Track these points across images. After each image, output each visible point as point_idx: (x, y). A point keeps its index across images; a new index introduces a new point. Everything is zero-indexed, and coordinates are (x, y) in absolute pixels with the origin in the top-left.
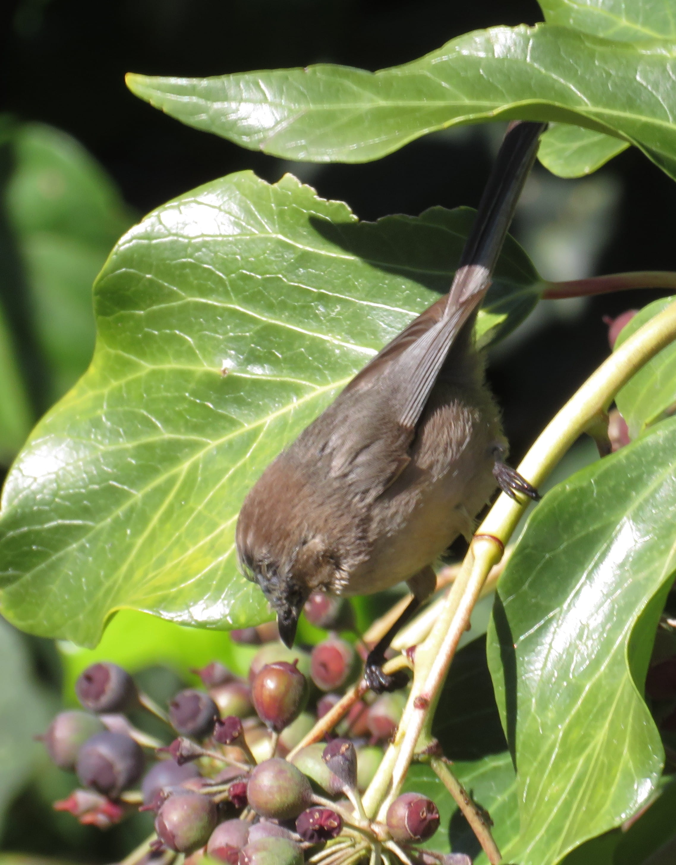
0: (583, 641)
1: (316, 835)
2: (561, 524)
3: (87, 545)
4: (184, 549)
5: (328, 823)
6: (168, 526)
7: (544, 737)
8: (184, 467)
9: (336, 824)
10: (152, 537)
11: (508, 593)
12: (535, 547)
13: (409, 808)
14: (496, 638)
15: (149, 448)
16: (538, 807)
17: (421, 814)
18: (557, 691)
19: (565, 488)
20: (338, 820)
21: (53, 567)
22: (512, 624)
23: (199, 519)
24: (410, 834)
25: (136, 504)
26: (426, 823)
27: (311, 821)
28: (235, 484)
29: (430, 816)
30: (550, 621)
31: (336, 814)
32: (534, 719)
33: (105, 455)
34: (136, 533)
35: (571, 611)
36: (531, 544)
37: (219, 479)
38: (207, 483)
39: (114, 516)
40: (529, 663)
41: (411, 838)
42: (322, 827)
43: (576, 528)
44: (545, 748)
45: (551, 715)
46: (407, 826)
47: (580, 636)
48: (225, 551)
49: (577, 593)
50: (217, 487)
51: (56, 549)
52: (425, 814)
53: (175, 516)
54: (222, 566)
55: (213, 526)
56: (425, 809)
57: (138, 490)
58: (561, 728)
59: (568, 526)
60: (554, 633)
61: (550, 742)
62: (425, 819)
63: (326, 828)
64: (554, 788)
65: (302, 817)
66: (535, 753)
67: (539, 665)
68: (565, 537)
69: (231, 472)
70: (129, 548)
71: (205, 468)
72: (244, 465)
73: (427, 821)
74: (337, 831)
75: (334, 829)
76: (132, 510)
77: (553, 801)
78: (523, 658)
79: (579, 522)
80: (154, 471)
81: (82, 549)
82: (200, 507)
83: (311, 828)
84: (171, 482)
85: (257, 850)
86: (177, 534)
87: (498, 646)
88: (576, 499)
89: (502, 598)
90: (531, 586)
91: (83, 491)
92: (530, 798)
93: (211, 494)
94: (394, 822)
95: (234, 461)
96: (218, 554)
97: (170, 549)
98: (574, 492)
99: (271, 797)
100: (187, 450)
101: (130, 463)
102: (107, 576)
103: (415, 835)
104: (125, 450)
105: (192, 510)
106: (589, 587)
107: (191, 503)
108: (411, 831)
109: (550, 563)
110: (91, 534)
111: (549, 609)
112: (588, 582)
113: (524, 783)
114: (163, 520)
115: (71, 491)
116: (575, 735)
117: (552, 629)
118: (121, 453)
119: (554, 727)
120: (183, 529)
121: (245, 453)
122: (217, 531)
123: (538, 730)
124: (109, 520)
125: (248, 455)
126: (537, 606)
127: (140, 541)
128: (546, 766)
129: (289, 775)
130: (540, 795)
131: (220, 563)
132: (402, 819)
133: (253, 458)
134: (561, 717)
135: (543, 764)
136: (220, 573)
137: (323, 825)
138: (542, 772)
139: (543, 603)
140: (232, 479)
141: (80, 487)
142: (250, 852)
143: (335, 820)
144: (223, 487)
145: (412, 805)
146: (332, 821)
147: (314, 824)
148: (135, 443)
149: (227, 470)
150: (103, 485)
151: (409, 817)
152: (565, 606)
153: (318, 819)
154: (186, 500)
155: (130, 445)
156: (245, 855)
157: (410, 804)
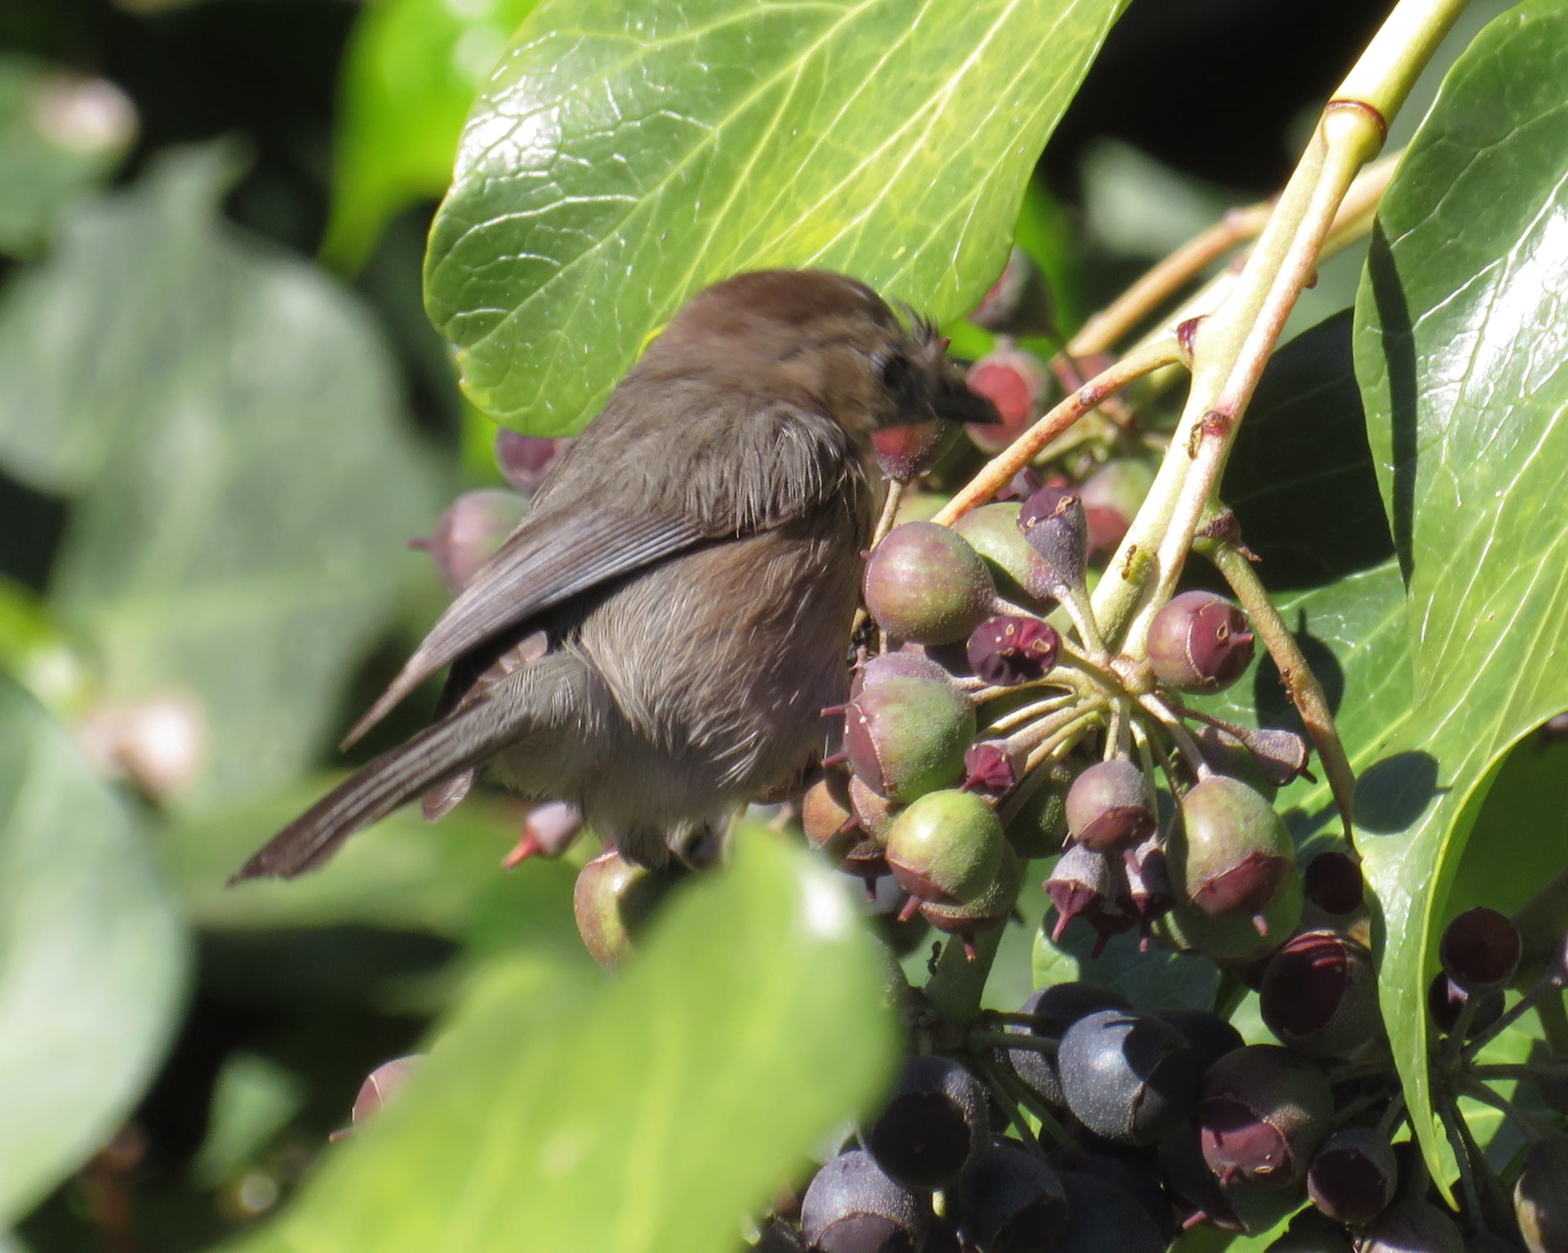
0: (1549, 323)
1: (1007, 669)
2: (1508, 89)
3: (623, 242)
4: (795, 214)
5: (1033, 644)
6: (768, 180)
7: (1465, 515)
8: (798, 64)
9: (1048, 647)
10: (738, 208)
11: (1401, 227)
12: (1455, 136)
13: (1193, 619)
14: (1375, 315)
15: (731, 35)
16: (1452, 651)
17: (1218, 631)
18: (1493, 424)
19: (1517, 21)
20: (1052, 641)
21: (560, 293)
22: (1407, 287)
23: (822, 158)
24: (1194, 672)
25: (711, 149)
26: (1227, 650)
27: (998, 639)
28: (889, 82)
29: (1236, 638)
30: (1481, 283)
31: (1048, 629)
32: (1446, 477)
33: (651, 60)
34: (711, 206)
35: (1526, 266)
36: (1449, 128)
37: (860, 77)
38: (837, 89)
39: (670, 177)
40: (1437, 365)
41: (1197, 678)
42: (1019, 653)
43: (1539, 100)
44: (1468, 537)
45: (1480, 470)
46: (1189, 655)
47: (1542, 315)
48: (866, 204)
49: (1538, 231)
50: (858, 92)
51: (565, 258)
52: (1226, 634)
53: (779, 159)
54: (860, 233)
55: (849, 163)
56: (1225, 623)
57: (714, 124)
58: (1502, 496)
59: (1523, 95)
60: (1490, 307)
61: (1477, 524)
62: (1225, 643)
63: (1027, 655)
64: (1485, 616)
65: (979, 632)
66: (1449, 543)
67: (1456, 371)
68: (1517, 116)
69: (882, 61)
70: (698, 237)
71: (836, 62)
72: (907, 45)
73: (1231, 646)
74: (1050, 661)
75: (1044, 656)
76: (702, 162)
77: (1484, 641)
78: (1427, 358)
79: (1544, 88)
80: (746, 81)
81: (614, 251)
82: (825, 135)
83: (998, 652)
84: (773, 98)
85: (885, 701)
86: (782, 192)
87: (1379, 331)
88: (1539, 42)
89: (1388, 236)
90: (1444, 213)
91: (611, 134)
92: (1435, 635)
93: (844, 109)
94: (1164, 646)
95: (889, 41)
96: (853, 212)
97: (769, 220)
98: (1536, 28)
99: (913, 596)
100: (802, 31)
101: (697, 71)
102: (658, 297)
103: (1206, 674)
104: (688, 45)
105: (811, 142)
106: (1562, 217)
107: (809, 132)
108: (1198, 666)
109: (1485, 166)
110: (628, 221)
111: (1481, 260)
112: (1559, 208)
113: (1423, 605)
114: (757, 175)
115: (587, 137)
116: (1529, 511)
117: (1486, 299)
118: (680, 52)
119: (1488, 491)
120: (793, 181)
121: (910, 22)
122: (855, 173)
123: (1453, 501)
124: (661, 189)
125: (915, 25)
126: (1457, 252)
127: (716, 221)
128: (1470, 570)
129: (951, 555)
130: (1457, 629)
131: (856, 228)
132: (1180, 641)
133: (923, 29)
134: (1501, 473)
135: (1462, 569)
136: (856, 245)
137: (1022, 648)
138: (1462, 583)
139: (1469, 247)
140: (884, 73)
141: (605, 129)
142: (870, 705)
143: (1045, 639)
144: (866, 91)
145: (1201, 613)
146: (1039, 640)
147: (1003, 645)
148: (706, 29)
149: (876, 57)
150: (648, 118)
151: (1194, 638)
152: (1512, 255)
153: (1011, 637)
154: (800, 126)
155: (695, 34)
156: (860, 710)
157: (1196, 611)
